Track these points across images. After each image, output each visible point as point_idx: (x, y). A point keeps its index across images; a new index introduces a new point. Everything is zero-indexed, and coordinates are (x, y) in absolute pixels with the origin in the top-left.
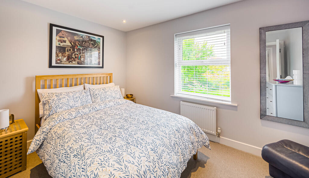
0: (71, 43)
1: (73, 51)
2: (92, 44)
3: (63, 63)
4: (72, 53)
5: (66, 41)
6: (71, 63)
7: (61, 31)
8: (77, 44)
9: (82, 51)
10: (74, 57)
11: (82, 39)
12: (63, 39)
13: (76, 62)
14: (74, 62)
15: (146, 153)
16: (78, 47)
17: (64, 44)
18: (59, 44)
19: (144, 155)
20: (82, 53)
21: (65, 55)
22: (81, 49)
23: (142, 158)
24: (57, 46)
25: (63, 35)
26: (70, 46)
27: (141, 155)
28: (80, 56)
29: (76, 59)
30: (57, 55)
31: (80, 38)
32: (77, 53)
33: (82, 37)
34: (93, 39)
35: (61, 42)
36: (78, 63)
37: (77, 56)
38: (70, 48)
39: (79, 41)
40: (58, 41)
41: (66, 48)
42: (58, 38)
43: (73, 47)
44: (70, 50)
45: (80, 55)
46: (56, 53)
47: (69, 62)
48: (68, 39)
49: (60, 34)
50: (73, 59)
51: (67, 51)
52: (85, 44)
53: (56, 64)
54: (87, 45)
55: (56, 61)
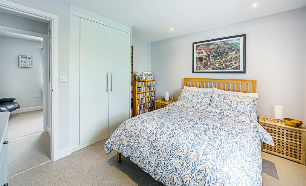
0: (207, 53)
1: (208, 59)
2: (228, 48)
3: (201, 69)
4: (208, 61)
5: (203, 52)
6: (207, 69)
7: (200, 45)
8: (212, 52)
9: (217, 57)
10: (210, 64)
11: (216, 46)
12: (201, 51)
13: (212, 68)
14: (209, 68)
15: (167, 141)
16: (213, 54)
17: (202, 54)
18: (198, 56)
19: (165, 140)
20: (217, 59)
21: (203, 63)
22: (216, 55)
23: (162, 140)
24: (197, 58)
25: (201, 48)
26: (206, 55)
27: (164, 139)
28: (215, 63)
29: (211, 65)
30: (197, 64)
31: (215, 46)
32: (212, 60)
33: (217, 44)
34: (229, 42)
35: (200, 54)
36: (213, 69)
37: (212, 62)
38: (206, 57)
39: (214, 49)
40: (198, 54)
41: (203, 57)
42: (198, 51)
43: (208, 56)
44: (206, 58)
45: (215, 61)
46: (197, 62)
47: (206, 68)
48: (204, 50)
49: (199, 48)
50: (208, 66)
51: (204, 60)
52: (220, 50)
53: (196, 70)
54: (222, 51)
55: (196, 68)
